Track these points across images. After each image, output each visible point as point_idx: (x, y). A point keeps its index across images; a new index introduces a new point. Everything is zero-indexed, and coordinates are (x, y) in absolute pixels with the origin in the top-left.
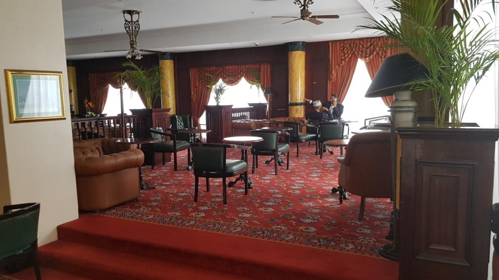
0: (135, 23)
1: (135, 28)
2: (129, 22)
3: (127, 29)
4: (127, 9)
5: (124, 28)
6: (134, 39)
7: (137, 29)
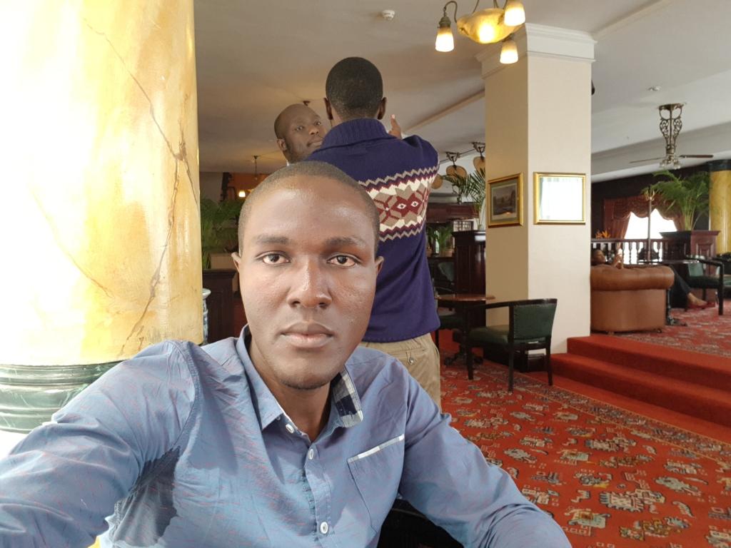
0: (675, 121)
1: (675, 128)
2: (667, 121)
3: (663, 130)
4: (665, 104)
5: (659, 130)
6: (673, 142)
7: (678, 129)
